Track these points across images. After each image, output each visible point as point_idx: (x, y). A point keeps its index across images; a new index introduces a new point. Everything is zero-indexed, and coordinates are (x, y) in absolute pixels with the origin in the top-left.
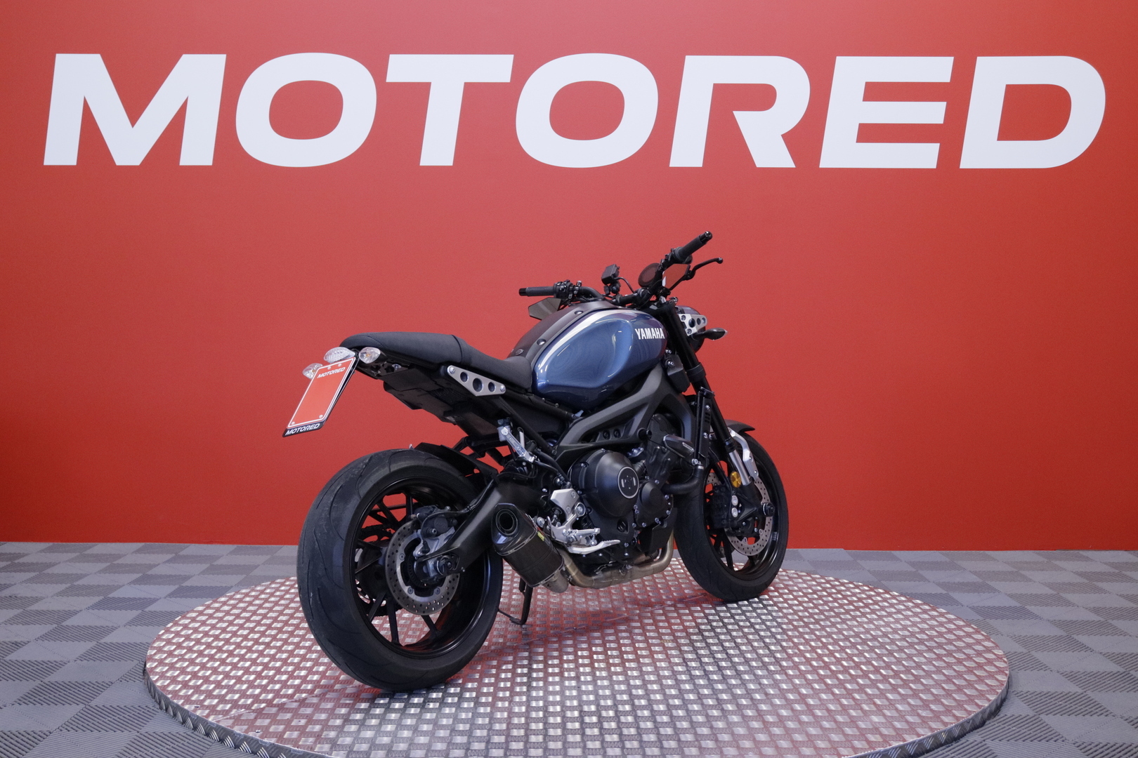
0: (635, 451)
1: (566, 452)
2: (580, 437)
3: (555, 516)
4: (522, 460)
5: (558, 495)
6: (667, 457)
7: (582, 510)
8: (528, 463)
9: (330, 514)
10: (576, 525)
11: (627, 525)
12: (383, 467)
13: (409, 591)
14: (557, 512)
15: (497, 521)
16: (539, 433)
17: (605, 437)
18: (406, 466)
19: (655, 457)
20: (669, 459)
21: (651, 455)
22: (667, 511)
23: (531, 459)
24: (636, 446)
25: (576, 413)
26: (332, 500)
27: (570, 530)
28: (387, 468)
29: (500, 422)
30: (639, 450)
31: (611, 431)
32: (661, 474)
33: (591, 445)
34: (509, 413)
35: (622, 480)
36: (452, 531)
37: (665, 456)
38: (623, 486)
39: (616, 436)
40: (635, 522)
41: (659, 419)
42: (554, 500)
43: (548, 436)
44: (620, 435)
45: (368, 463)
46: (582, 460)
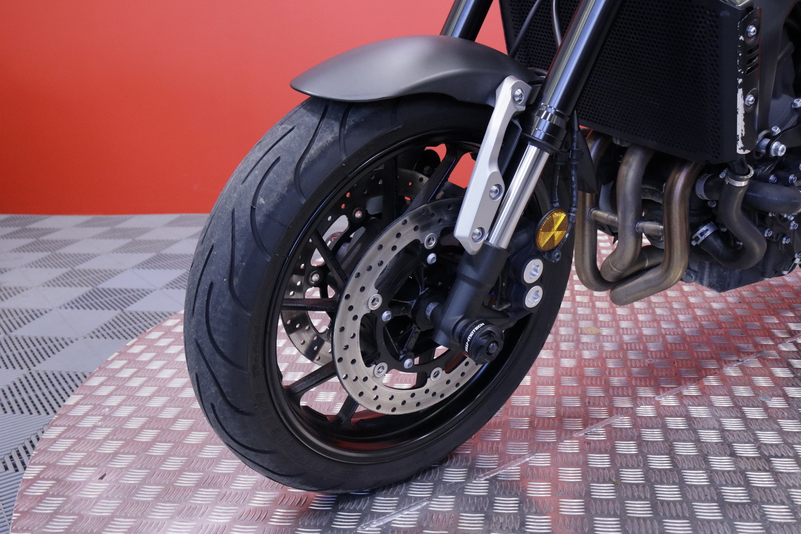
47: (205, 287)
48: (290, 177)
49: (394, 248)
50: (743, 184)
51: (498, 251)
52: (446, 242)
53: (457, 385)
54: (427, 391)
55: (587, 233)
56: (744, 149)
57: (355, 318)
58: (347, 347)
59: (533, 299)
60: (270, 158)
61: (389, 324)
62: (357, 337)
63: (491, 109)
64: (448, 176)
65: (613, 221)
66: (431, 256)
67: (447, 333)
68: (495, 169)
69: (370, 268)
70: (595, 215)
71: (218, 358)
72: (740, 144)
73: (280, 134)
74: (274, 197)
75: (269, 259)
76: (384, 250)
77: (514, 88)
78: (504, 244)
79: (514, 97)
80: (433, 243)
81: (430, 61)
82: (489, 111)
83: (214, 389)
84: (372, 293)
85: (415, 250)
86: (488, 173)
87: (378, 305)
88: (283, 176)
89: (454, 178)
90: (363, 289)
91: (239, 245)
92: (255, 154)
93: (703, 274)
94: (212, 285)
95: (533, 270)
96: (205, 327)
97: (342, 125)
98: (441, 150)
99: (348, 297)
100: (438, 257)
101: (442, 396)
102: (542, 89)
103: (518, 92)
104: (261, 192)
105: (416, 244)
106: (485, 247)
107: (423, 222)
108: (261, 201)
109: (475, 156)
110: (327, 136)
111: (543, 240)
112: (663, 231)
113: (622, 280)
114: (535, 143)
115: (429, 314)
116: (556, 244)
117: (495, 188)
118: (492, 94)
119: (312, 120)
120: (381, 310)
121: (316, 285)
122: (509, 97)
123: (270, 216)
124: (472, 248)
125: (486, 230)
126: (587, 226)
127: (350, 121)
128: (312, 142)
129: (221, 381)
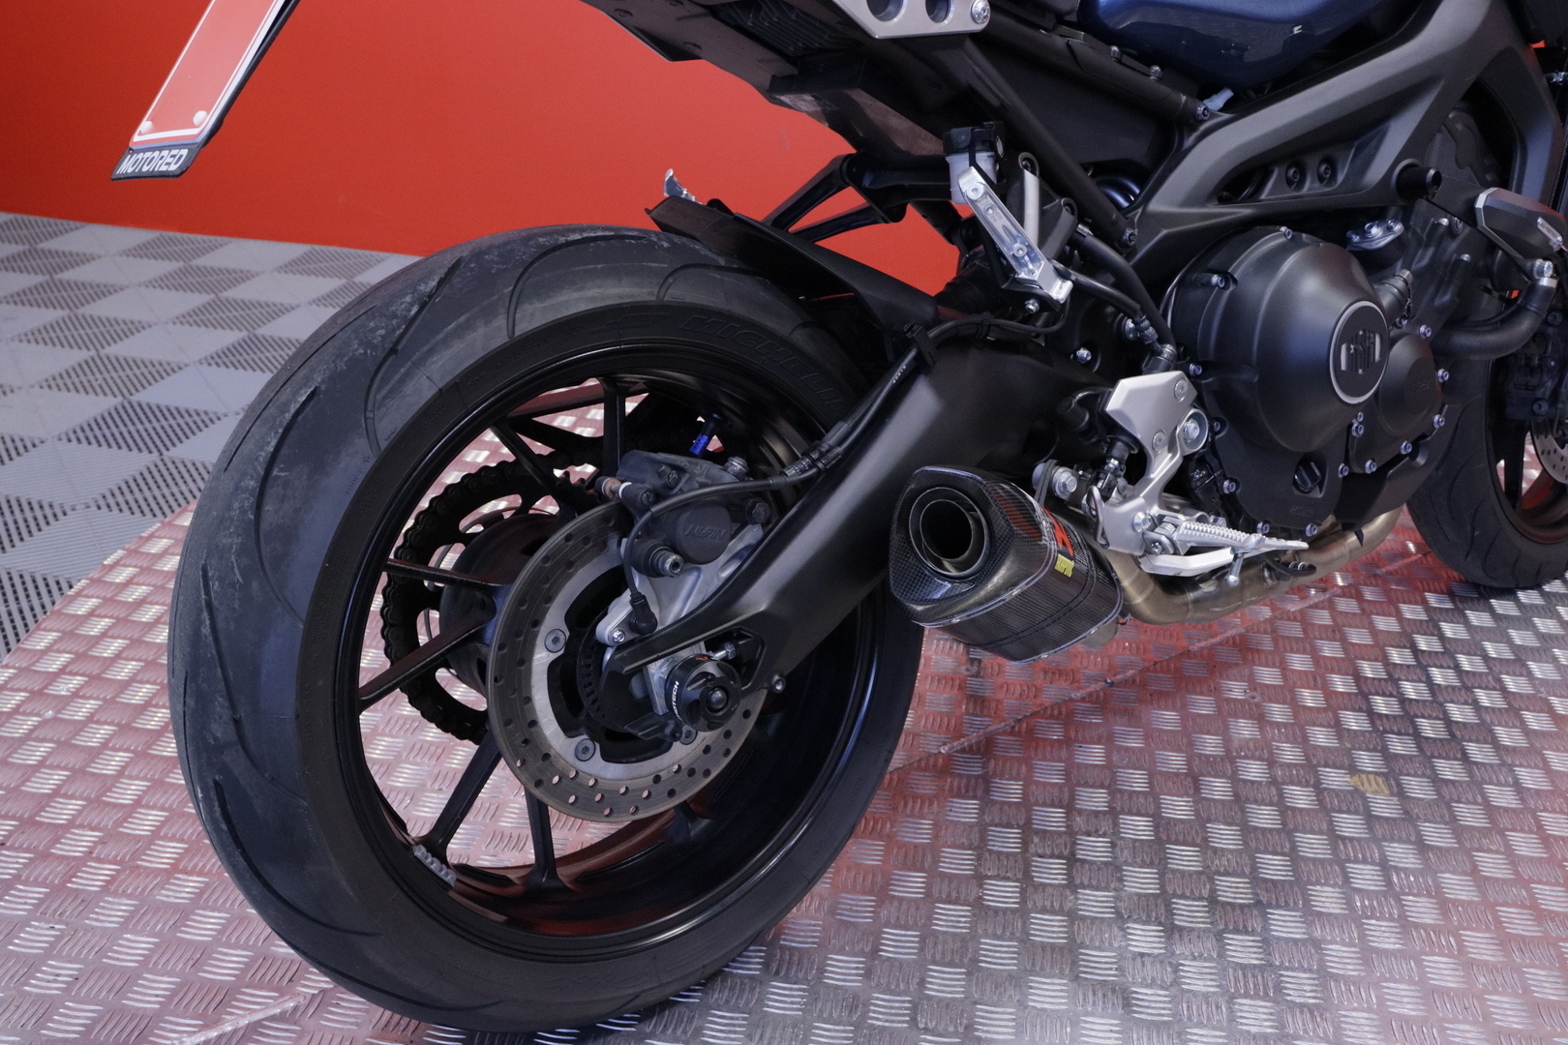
0: (1376, 231)
1: (1166, 238)
2: (1216, 181)
3: (1114, 463)
4: (1026, 291)
5: (1133, 394)
6: (1460, 251)
7: (1197, 433)
8: (1046, 302)
9: (258, 507)
10: (1178, 487)
11: (1323, 474)
12: (488, 314)
13: (582, 753)
14: (1119, 448)
15: (915, 520)
16: (1085, 167)
17: (1290, 182)
18: (583, 307)
19: (1431, 251)
20: (1466, 257)
21: (1420, 244)
22: (1437, 417)
23: (1060, 290)
24: (1378, 216)
25: (1208, 96)
26: (271, 449)
27: (1155, 510)
28: (501, 322)
29: (962, 134)
30: (1389, 229)
31: (1312, 161)
32: (1437, 302)
33: (1244, 211)
34: (995, 103)
35: (1344, 348)
36: (752, 535)
37: (1453, 245)
38: (1343, 367)
39: (1321, 179)
40: (1347, 462)
41: (1459, 127)
42: (1118, 412)
43: (1110, 172)
44: (1334, 176)
45: (431, 296)
46: (1213, 263)
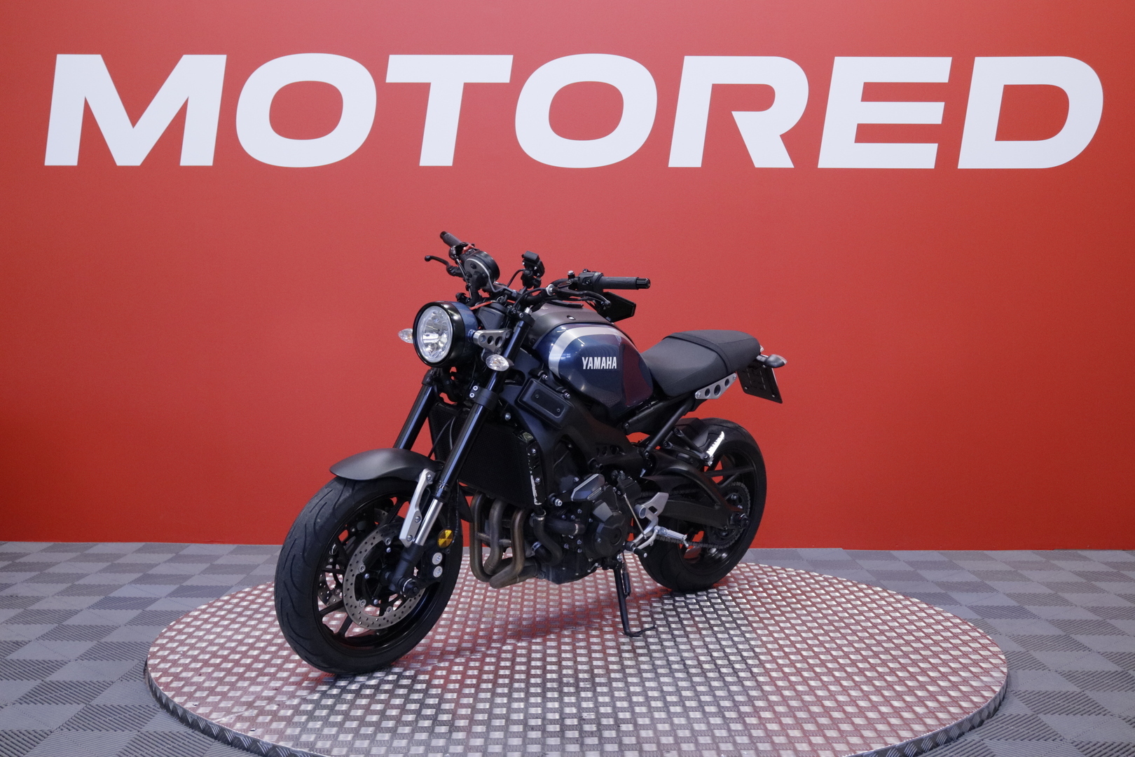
47: (291, 557)
48: (331, 511)
49: (372, 544)
50: (542, 519)
51: (419, 546)
52: (396, 543)
53: (400, 618)
54: (384, 619)
55: (476, 546)
56: (538, 502)
57: (353, 575)
58: (348, 589)
59: (437, 573)
60: (322, 502)
61: (368, 580)
62: (353, 585)
63: (417, 483)
64: (397, 513)
65: (488, 539)
66: (388, 549)
67: (395, 585)
68: (418, 510)
69: (361, 552)
70: (480, 536)
71: (294, 589)
72: (535, 500)
73: (326, 492)
74: (324, 519)
75: (320, 545)
76: (368, 544)
77: (427, 474)
78: (422, 544)
79: (427, 478)
80: (390, 543)
81: (391, 462)
82: (416, 483)
83: (290, 604)
84: (362, 565)
85: (381, 546)
86: (415, 511)
87: (364, 570)
88: (328, 511)
89: (400, 514)
90: (357, 562)
91: (308, 538)
92: (316, 500)
93: (549, 574)
94: (295, 556)
95: (437, 558)
96: (289, 574)
97: (353, 490)
98: (394, 500)
99: (351, 565)
100: (391, 549)
101: (392, 623)
102: (441, 474)
103: (429, 476)
104: (319, 516)
105: (381, 543)
106: (413, 544)
107: (385, 533)
108: (319, 520)
109: (410, 503)
110: (347, 494)
111: (441, 541)
112: (511, 544)
113: (494, 572)
114: (436, 498)
115: (386, 577)
116: (447, 545)
117: (417, 518)
118: (418, 477)
119: (340, 487)
120: (365, 573)
121: (331, 564)
122: (425, 478)
123: (322, 527)
124: (407, 544)
125: (414, 536)
126: (476, 542)
127: (356, 488)
128: (340, 496)
129: (294, 600)
